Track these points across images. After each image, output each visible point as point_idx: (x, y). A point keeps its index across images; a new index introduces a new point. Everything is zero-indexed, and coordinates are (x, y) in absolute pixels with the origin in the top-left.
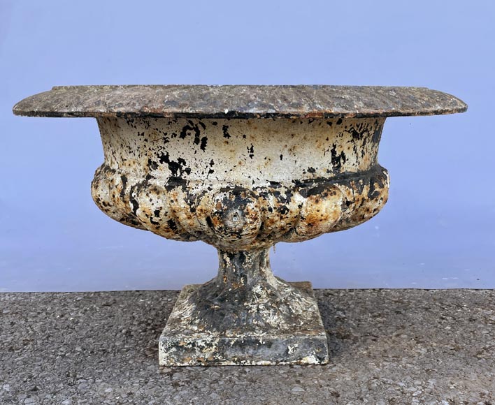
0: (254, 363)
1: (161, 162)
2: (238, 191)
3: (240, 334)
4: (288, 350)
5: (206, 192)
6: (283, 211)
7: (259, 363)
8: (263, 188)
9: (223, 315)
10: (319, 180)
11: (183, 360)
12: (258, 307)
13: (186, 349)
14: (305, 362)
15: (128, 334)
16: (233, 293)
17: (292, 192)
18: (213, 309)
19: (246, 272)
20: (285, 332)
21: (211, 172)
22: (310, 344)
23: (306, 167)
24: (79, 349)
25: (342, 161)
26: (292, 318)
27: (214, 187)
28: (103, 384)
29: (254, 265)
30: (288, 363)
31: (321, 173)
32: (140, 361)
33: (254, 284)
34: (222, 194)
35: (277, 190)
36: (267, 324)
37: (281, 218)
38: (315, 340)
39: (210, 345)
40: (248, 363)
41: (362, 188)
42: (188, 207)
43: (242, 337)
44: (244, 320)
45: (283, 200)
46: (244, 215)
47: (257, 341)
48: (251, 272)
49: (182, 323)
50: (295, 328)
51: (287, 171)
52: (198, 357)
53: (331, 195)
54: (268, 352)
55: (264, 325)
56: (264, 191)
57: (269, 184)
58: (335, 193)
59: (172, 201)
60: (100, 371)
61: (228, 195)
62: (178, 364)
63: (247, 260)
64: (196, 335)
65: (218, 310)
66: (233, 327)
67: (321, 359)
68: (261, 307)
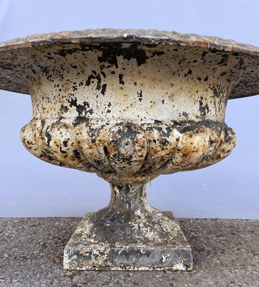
0: (136, 269)
1: (71, 106)
2: (129, 126)
3: (126, 245)
4: (162, 259)
5: (105, 126)
6: (164, 143)
7: (140, 269)
8: (149, 124)
9: (113, 231)
10: (191, 122)
11: (82, 265)
12: (139, 225)
13: (84, 257)
14: (175, 268)
15: (44, 246)
16: (121, 215)
17: (171, 129)
18: (106, 227)
19: (130, 200)
20: (160, 244)
21: (109, 111)
22: (179, 254)
24: (6, 255)
25: (206, 111)
27: (111, 122)
28: (17, 284)
29: (136, 195)
30: (162, 269)
31: (192, 117)
32: (49, 266)
33: (136, 209)
34: (117, 127)
35: (160, 126)
36: (146, 239)
37: (163, 149)
38: (183, 251)
39: (102, 254)
40: (132, 269)
41: (220, 133)
42: (90, 138)
43: (128, 247)
44: (129, 235)
45: (164, 134)
46: (134, 144)
47: (139, 251)
48: (134, 199)
49: (83, 237)
50: (166, 241)
51: (167, 112)
52: (94, 263)
53: (201, 132)
54: (147, 260)
55: (143, 239)
56: (150, 126)
57: (153, 121)
59: (77, 134)
60: (17, 273)
61: (121, 128)
62: (78, 269)
63: (131, 191)
64: (93, 245)
65: (109, 227)
66: (120, 240)
67: (187, 266)
68: (141, 225)
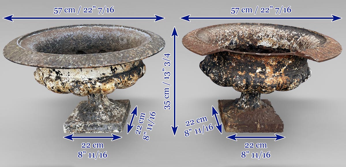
0: (97, 132)
1: (53, 71)
2: (77, 82)
4: (108, 128)
5: (67, 82)
6: (94, 88)
8: (86, 81)
9: (87, 116)
10: (106, 77)
11: (72, 131)
12: (99, 113)
13: (73, 128)
14: (114, 132)
16: (91, 108)
17: (96, 82)
19: (96, 100)
20: (108, 122)
21: (69, 75)
22: (116, 126)
23: (101, 73)
25: (115, 70)
26: (111, 117)
27: (70, 80)
29: (99, 98)
30: (108, 132)
31: (108, 74)
33: (99, 104)
34: (72, 83)
35: (91, 81)
36: (102, 119)
37: (94, 90)
38: (117, 125)
39: (81, 127)
40: (95, 132)
41: (125, 78)
42: (62, 86)
43: (92, 124)
44: (94, 118)
45: (93, 84)
46: (79, 90)
47: (97, 125)
48: (98, 100)
49: (73, 118)
50: (112, 120)
51: (94, 75)
52: (77, 130)
53: (110, 82)
54: (101, 129)
55: (100, 119)
56: (86, 82)
57: (88, 79)
58: (111, 82)
59: (57, 84)
61: (74, 84)
63: (96, 96)
64: (77, 123)
65: (85, 114)
66: (89, 120)
67: (120, 131)
68: (101, 113)
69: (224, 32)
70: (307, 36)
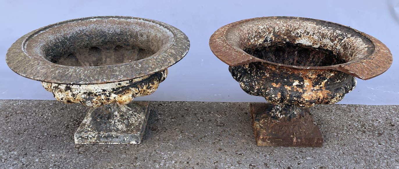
0: (112, 144)
2: (90, 94)
3: (106, 133)
4: (124, 139)
5: (78, 93)
6: (108, 100)
7: (114, 144)
9: (100, 124)
10: (123, 87)
11: (84, 142)
12: (115, 121)
13: (85, 138)
14: (131, 143)
15: (67, 127)
16: (106, 115)
17: (111, 93)
18: (97, 121)
19: (111, 106)
20: (124, 132)
23: (117, 83)
24: (46, 134)
26: (128, 125)
27: (81, 92)
28: (52, 152)
30: (125, 143)
31: (124, 84)
32: (68, 141)
33: (115, 111)
34: (84, 95)
35: (105, 92)
36: (118, 129)
37: (108, 102)
38: (135, 136)
39: (94, 137)
40: (110, 143)
41: (143, 87)
42: (73, 98)
43: (106, 134)
44: (108, 127)
45: (108, 96)
46: (92, 103)
47: (112, 136)
48: (113, 106)
49: (86, 126)
50: (129, 130)
51: (108, 87)
52: (90, 141)
53: (127, 93)
54: (117, 140)
55: (116, 129)
56: (100, 93)
57: (102, 91)
58: (128, 93)
59: (67, 95)
60: (52, 146)
61: (86, 96)
62: (82, 143)
64: (89, 132)
65: (99, 122)
66: (104, 130)
67: (137, 142)
68: (116, 121)
69: (258, 28)
70: (352, 38)
